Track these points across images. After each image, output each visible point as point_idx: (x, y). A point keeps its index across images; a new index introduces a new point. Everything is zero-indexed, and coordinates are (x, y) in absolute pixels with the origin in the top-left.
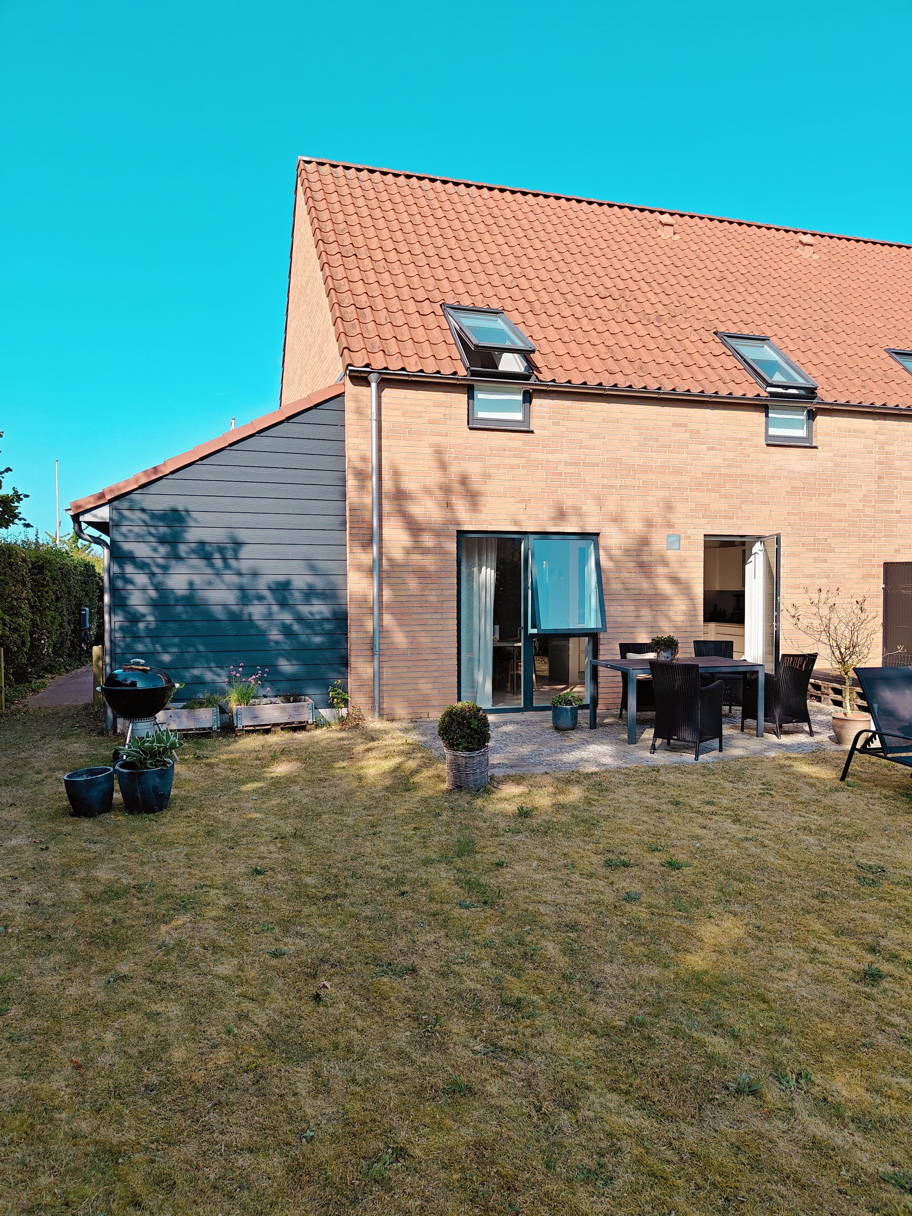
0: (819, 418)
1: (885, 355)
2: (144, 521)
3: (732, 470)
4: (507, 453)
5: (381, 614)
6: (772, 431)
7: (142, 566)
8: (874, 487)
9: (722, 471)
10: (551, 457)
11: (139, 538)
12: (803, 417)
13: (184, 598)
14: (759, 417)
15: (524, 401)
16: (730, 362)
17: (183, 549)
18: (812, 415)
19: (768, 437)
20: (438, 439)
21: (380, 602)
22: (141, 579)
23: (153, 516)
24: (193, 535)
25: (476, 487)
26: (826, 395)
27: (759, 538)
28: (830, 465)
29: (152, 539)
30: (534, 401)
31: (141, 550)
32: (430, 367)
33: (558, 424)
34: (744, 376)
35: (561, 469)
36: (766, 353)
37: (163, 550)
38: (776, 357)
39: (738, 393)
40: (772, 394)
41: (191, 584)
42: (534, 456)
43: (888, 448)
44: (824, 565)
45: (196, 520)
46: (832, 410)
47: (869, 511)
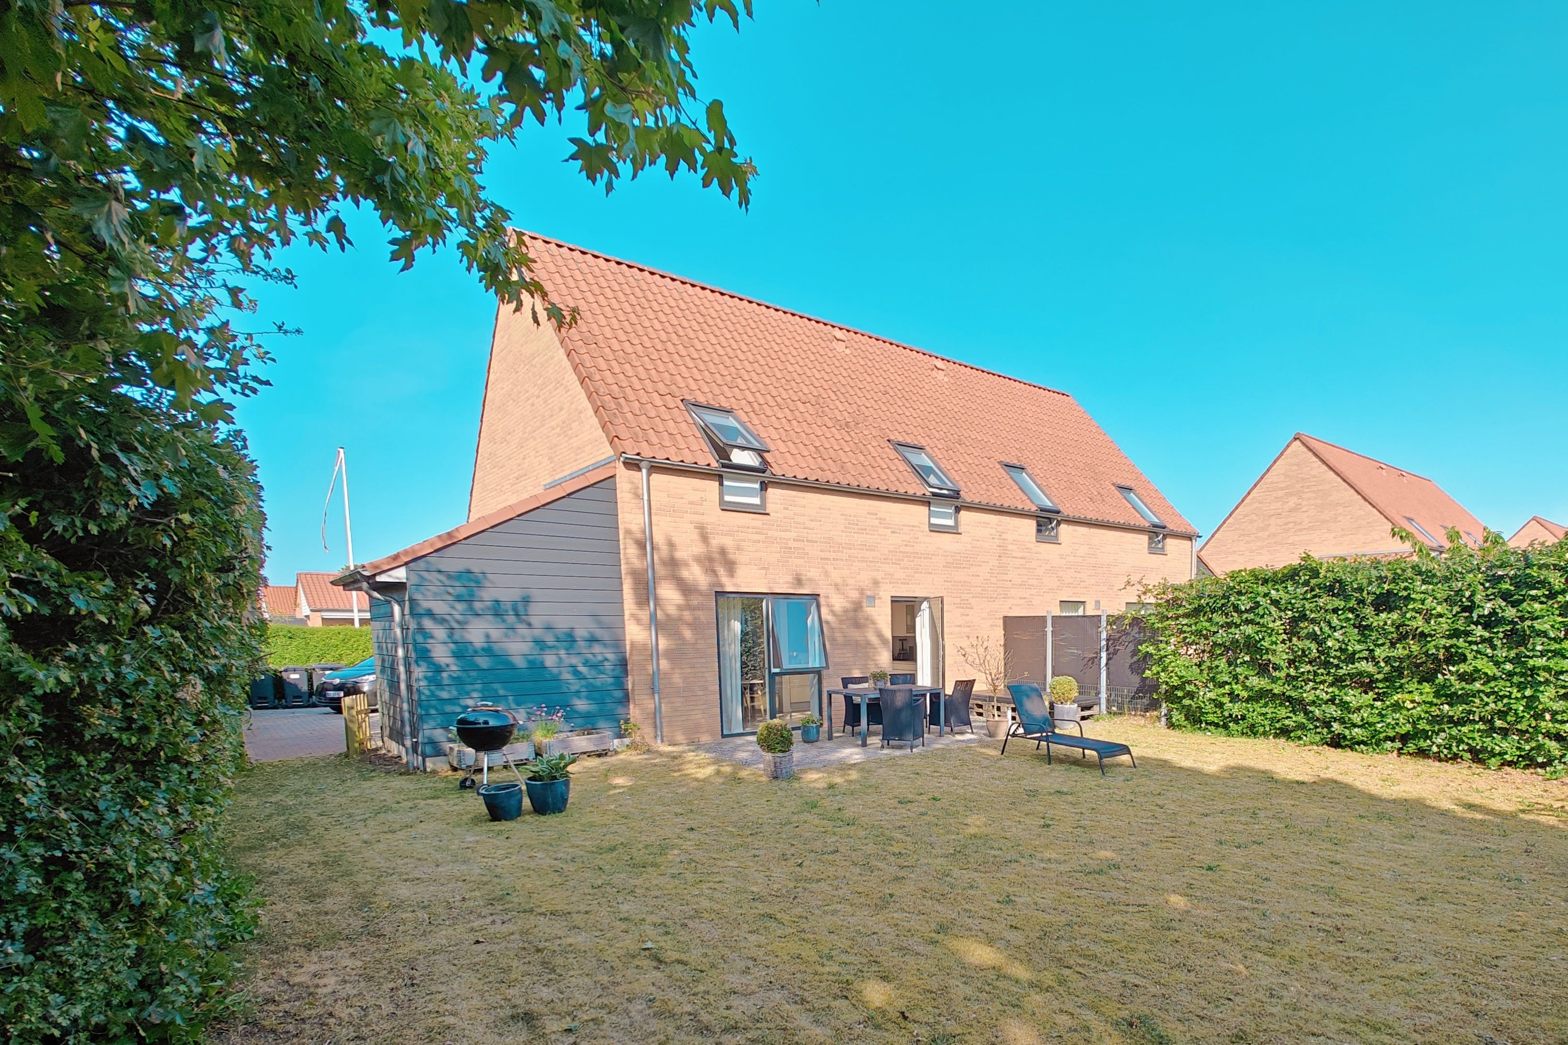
0: (963, 513)
1: (998, 466)
2: (441, 581)
3: (908, 549)
4: (750, 530)
5: (658, 660)
6: (934, 521)
7: (441, 621)
8: (996, 563)
9: (902, 549)
10: (783, 534)
11: (437, 597)
12: (951, 510)
13: (483, 649)
14: (924, 510)
15: (761, 490)
16: (902, 466)
17: (478, 605)
18: (958, 510)
19: (930, 525)
20: (697, 518)
21: (657, 650)
22: (440, 633)
23: (449, 577)
24: (488, 594)
25: (731, 557)
26: (967, 496)
27: (925, 599)
28: (969, 547)
29: (450, 598)
30: (769, 490)
31: (440, 608)
32: (689, 459)
33: (787, 509)
34: (913, 478)
35: (791, 544)
36: (923, 460)
37: (460, 606)
38: (932, 465)
39: (911, 492)
40: (934, 494)
41: (488, 636)
42: (770, 533)
43: (1004, 536)
44: (967, 618)
45: (492, 582)
46: (971, 507)
47: (994, 580)
